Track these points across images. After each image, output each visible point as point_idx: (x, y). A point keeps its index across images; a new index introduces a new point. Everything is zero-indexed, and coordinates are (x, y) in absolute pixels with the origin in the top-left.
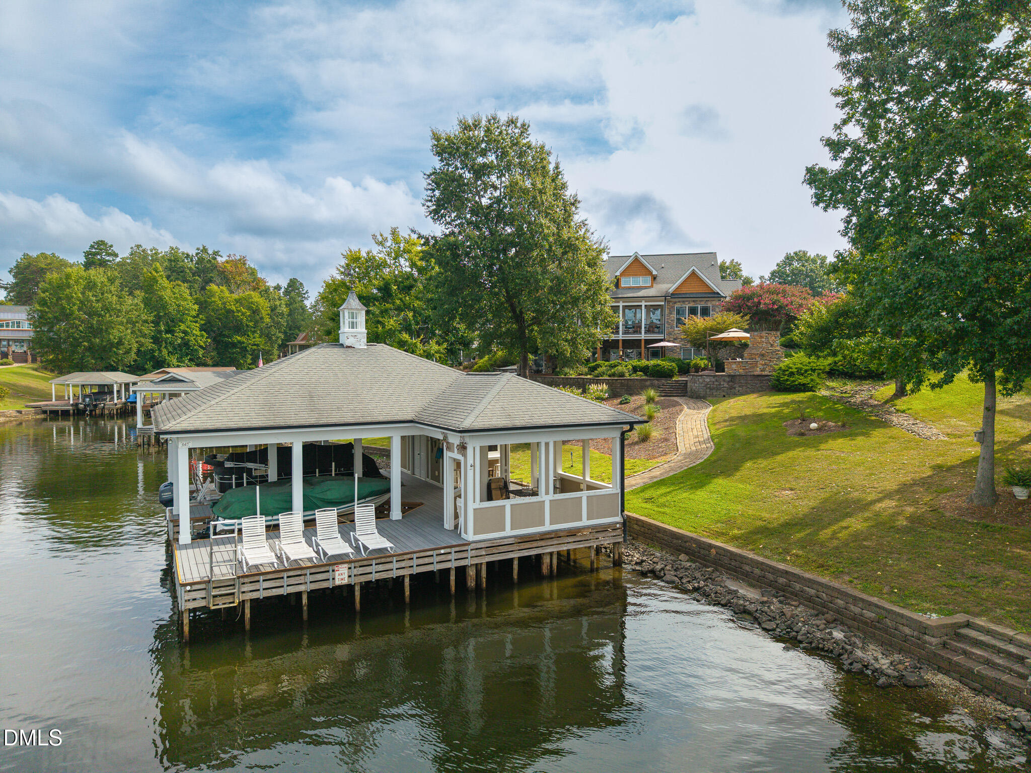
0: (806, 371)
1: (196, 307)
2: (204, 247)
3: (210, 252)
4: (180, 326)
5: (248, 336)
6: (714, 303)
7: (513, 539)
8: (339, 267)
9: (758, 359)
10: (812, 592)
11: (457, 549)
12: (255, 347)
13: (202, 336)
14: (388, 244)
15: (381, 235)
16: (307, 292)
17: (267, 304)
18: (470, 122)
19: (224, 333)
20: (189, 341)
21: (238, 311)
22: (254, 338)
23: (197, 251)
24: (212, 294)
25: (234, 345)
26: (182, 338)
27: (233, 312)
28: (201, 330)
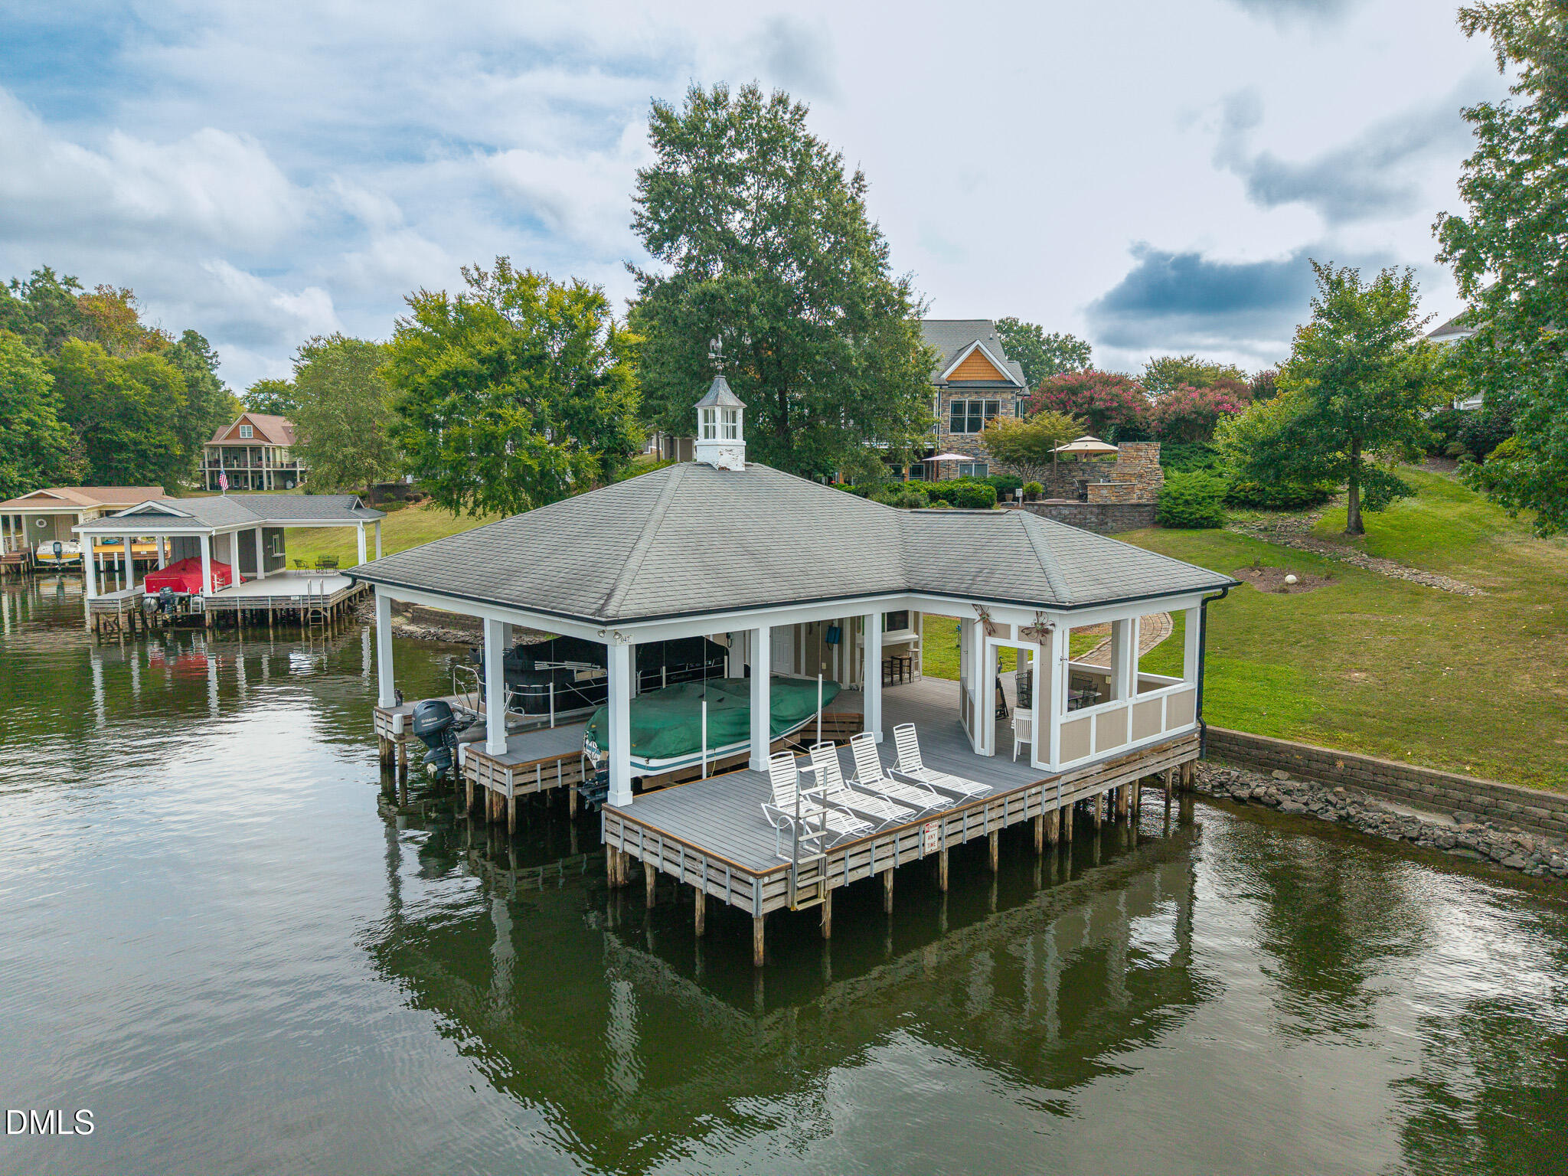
0: (1204, 498)
1: (50, 378)
2: (47, 269)
3: (58, 278)
4: (19, 412)
5: (148, 430)
6: (1004, 396)
7: (1100, 766)
8: (400, 320)
9: (1134, 482)
10: (1544, 813)
11: (1047, 786)
12: (162, 451)
13: (64, 429)
14: (488, 284)
15: (477, 269)
16: (215, 355)
17: (181, 377)
18: (709, 94)
19: (102, 425)
20: (40, 439)
21: (130, 388)
22: (159, 434)
23: (34, 277)
24: (76, 355)
25: (121, 447)
26: (27, 434)
27: (118, 387)
28: (60, 420)
